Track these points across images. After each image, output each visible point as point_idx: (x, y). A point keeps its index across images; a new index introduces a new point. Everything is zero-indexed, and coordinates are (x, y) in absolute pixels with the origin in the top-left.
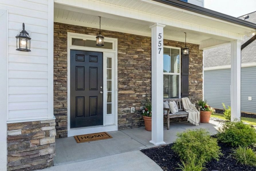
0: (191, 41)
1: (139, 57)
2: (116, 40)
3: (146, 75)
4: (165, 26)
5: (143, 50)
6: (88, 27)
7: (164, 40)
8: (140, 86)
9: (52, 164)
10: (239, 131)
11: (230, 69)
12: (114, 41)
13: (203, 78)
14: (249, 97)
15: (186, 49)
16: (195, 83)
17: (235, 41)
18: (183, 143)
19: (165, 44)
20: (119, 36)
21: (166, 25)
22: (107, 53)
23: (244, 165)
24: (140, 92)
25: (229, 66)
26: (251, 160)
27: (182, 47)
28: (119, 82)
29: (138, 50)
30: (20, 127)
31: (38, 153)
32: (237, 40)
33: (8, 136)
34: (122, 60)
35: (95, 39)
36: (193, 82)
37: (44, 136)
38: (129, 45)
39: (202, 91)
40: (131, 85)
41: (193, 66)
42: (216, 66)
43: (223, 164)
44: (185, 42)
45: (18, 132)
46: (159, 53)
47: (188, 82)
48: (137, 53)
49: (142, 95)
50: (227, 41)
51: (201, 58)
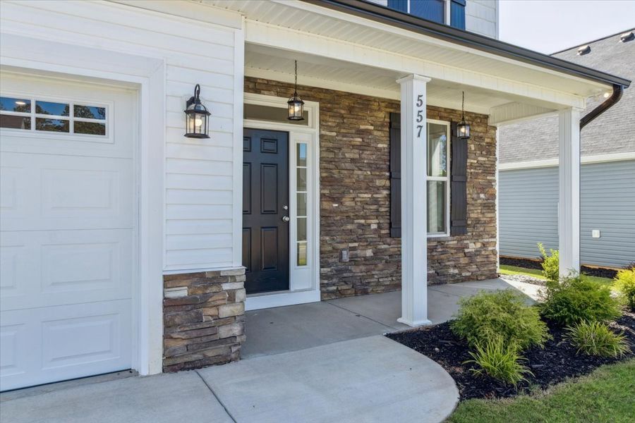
0: (472, 107)
1: (363, 141)
2: (316, 105)
3: (377, 181)
4: (430, 79)
5: (372, 128)
6: (260, 79)
7: (428, 107)
8: (367, 204)
9: (239, 357)
10: (579, 294)
11: (557, 167)
12: (312, 107)
13: (497, 188)
14: (593, 231)
15: (464, 125)
16: (479, 198)
17: (568, 109)
18: (474, 316)
19: (429, 116)
20: (322, 96)
21: (432, 79)
22: (298, 134)
23: (592, 354)
24: (365, 218)
25: (554, 161)
26: (603, 346)
27: (453, 120)
28: (322, 196)
29: (362, 127)
30: (184, 283)
31: (216, 334)
32: (572, 107)
33: (165, 298)
34: (328, 150)
35: (286, 106)
36: (475, 196)
37: (226, 302)
38: (342, 117)
39: (495, 217)
40: (348, 203)
41: (476, 161)
42: (520, 160)
43: (552, 355)
44: (461, 109)
45: (182, 292)
46: (419, 136)
47: (466, 196)
48: (361, 133)
49: (369, 225)
50: (552, 109)
51: (492, 145)
